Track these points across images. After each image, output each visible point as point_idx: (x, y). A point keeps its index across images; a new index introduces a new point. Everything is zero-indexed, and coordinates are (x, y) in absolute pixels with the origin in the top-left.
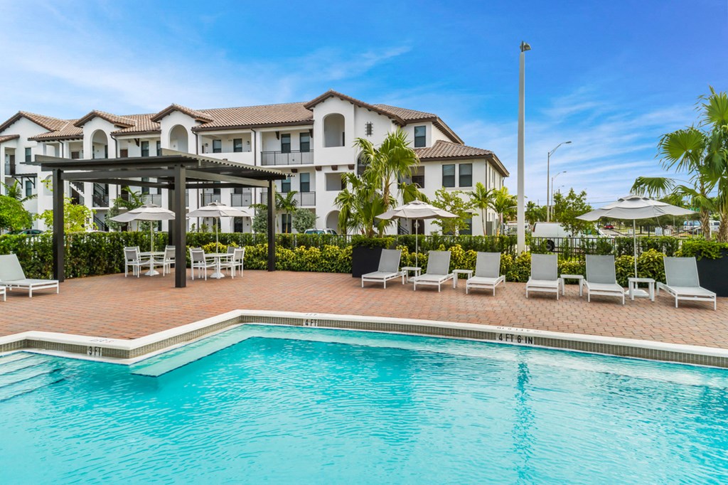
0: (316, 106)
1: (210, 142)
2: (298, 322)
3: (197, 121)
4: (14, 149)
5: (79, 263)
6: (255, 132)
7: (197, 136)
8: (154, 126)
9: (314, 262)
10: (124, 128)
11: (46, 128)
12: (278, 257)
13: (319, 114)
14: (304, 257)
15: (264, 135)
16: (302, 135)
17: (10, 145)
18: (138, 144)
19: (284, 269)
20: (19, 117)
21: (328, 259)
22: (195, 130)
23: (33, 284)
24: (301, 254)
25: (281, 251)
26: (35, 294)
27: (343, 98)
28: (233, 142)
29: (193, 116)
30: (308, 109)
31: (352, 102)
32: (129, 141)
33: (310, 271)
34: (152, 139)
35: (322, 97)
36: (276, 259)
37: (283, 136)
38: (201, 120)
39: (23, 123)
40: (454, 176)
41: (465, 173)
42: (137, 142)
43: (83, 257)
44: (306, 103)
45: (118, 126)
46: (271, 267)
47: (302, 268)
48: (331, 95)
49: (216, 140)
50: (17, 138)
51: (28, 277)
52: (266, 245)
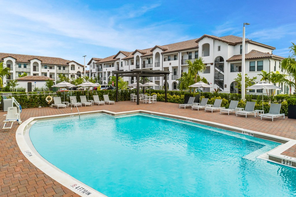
0: (200, 41)
1: (167, 57)
2: (150, 114)
3: (163, 50)
4: (119, 62)
5: (122, 97)
6: (179, 53)
7: (162, 55)
8: (151, 53)
9: (177, 100)
10: (144, 54)
11: (126, 56)
12: (168, 98)
13: (201, 44)
14: (175, 98)
15: (182, 53)
16: (196, 52)
17: (118, 61)
18: (147, 59)
19: (170, 102)
20: (120, 52)
21: (181, 99)
22: (162, 54)
23: (110, 102)
24: (174, 97)
25: (169, 96)
26: (110, 104)
27: (209, 37)
28: (174, 57)
29: (161, 49)
30: (197, 42)
31: (212, 38)
32: (145, 58)
33: (176, 103)
34: (151, 57)
35: (201, 38)
36: (168, 99)
37: (189, 53)
38: (164, 50)
39: (121, 54)
40: (255, 66)
41: (260, 64)
42: (147, 58)
43: (123, 96)
44: (196, 40)
45: (142, 54)
46: (166, 101)
47: (174, 102)
48: (205, 37)
49: (169, 56)
50: (119, 59)
51: (110, 100)
52: (164, 94)
